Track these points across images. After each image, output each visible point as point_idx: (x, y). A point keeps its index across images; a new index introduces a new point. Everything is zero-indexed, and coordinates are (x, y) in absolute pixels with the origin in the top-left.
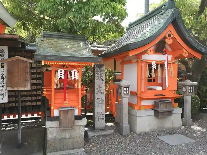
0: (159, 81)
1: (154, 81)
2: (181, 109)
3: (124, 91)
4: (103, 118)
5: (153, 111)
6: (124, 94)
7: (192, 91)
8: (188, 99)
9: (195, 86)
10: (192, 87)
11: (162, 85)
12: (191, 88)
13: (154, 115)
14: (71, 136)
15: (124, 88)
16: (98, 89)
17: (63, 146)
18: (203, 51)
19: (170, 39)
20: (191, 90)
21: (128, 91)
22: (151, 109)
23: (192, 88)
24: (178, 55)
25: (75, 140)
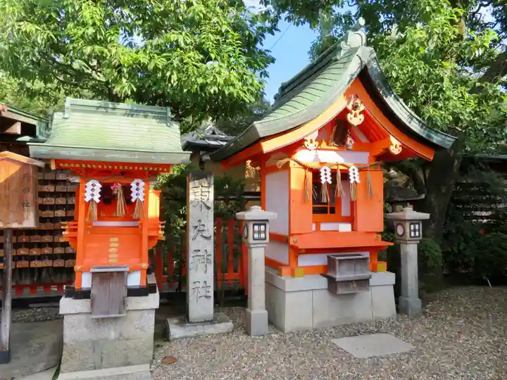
0: (345, 211)
1: (333, 211)
2: (393, 275)
3: (254, 232)
4: (208, 294)
5: (325, 280)
6: (254, 239)
7: (417, 234)
8: (411, 251)
9: (424, 222)
10: (419, 224)
11: (351, 220)
12: (415, 227)
13: (327, 287)
14: (121, 335)
15: (254, 225)
16: (196, 227)
17: (102, 358)
18: (434, 141)
19: (358, 115)
20: (415, 231)
21: (265, 232)
22: (321, 274)
23: (417, 226)
24: (382, 150)
25: (129, 343)
